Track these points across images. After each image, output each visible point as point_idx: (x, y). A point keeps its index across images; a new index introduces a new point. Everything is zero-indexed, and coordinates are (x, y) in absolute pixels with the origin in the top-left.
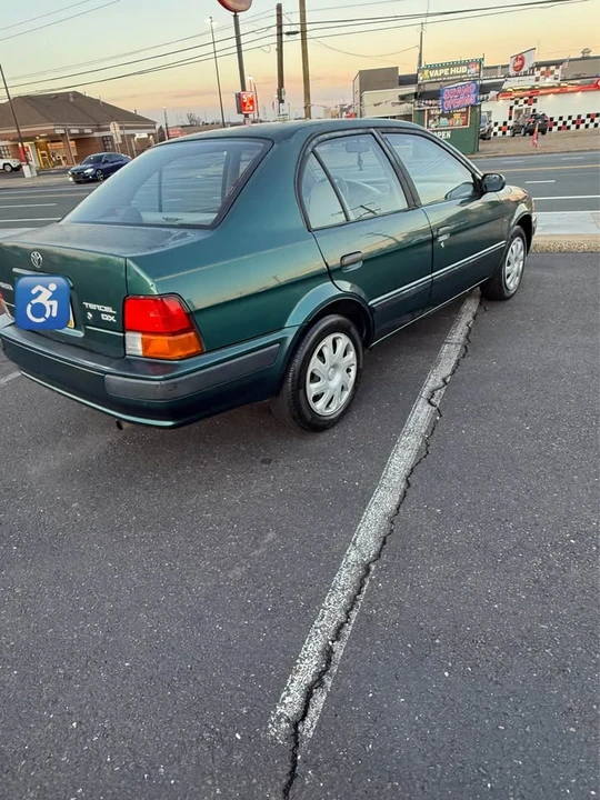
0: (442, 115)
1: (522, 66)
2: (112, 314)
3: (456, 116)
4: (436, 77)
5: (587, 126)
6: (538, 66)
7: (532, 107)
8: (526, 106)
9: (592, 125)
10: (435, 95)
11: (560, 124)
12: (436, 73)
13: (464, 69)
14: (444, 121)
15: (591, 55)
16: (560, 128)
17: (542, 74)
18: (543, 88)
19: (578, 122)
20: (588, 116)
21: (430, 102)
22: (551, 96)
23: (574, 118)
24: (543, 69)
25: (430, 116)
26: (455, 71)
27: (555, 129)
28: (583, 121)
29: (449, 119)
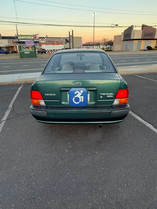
0: (26, 48)
1: (36, 38)
2: (111, 95)
3: (30, 48)
4: (23, 38)
5: (53, 52)
6: (40, 38)
7: (41, 47)
8: (39, 47)
9: (54, 52)
10: (24, 43)
11: (48, 51)
12: (23, 37)
13: (30, 37)
14: (27, 49)
15: (48, 37)
16: (48, 52)
17: (41, 40)
18: (42, 43)
19: (51, 51)
20: (53, 50)
21: (22, 44)
22: (44, 45)
23: (50, 50)
24: (41, 39)
25: (23, 48)
26: (28, 37)
27: (47, 52)
28: (52, 51)
29: (28, 49)
